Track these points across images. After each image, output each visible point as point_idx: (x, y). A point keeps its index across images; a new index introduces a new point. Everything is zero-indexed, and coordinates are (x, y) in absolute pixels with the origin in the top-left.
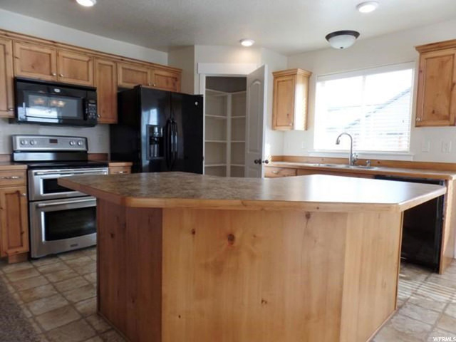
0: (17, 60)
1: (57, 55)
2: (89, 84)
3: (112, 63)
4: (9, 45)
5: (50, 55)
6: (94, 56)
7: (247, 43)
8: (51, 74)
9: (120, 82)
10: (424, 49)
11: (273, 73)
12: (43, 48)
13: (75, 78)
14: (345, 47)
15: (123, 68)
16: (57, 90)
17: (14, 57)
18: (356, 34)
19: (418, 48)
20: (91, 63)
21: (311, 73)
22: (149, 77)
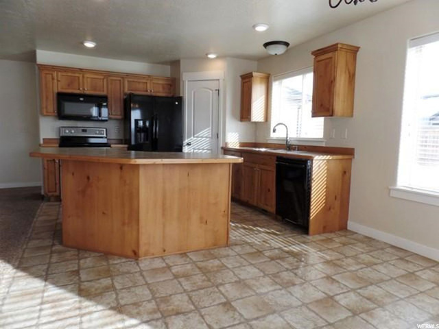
0: (59, 83)
1: (83, 77)
2: (104, 93)
3: (120, 79)
4: (55, 74)
5: (79, 77)
6: (107, 75)
7: (211, 56)
8: (79, 89)
9: (126, 90)
10: (317, 53)
11: (241, 76)
12: (74, 73)
13: (95, 90)
14: (278, 54)
15: (128, 81)
16: (82, 99)
17: (58, 81)
18: (287, 44)
19: (313, 53)
20: (105, 80)
21: (269, 74)
22: (148, 85)
